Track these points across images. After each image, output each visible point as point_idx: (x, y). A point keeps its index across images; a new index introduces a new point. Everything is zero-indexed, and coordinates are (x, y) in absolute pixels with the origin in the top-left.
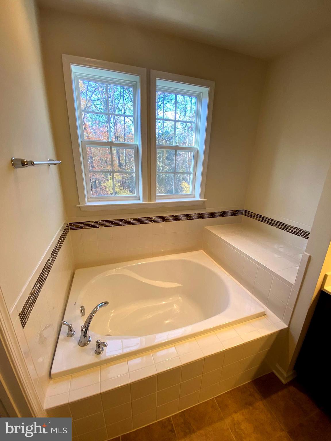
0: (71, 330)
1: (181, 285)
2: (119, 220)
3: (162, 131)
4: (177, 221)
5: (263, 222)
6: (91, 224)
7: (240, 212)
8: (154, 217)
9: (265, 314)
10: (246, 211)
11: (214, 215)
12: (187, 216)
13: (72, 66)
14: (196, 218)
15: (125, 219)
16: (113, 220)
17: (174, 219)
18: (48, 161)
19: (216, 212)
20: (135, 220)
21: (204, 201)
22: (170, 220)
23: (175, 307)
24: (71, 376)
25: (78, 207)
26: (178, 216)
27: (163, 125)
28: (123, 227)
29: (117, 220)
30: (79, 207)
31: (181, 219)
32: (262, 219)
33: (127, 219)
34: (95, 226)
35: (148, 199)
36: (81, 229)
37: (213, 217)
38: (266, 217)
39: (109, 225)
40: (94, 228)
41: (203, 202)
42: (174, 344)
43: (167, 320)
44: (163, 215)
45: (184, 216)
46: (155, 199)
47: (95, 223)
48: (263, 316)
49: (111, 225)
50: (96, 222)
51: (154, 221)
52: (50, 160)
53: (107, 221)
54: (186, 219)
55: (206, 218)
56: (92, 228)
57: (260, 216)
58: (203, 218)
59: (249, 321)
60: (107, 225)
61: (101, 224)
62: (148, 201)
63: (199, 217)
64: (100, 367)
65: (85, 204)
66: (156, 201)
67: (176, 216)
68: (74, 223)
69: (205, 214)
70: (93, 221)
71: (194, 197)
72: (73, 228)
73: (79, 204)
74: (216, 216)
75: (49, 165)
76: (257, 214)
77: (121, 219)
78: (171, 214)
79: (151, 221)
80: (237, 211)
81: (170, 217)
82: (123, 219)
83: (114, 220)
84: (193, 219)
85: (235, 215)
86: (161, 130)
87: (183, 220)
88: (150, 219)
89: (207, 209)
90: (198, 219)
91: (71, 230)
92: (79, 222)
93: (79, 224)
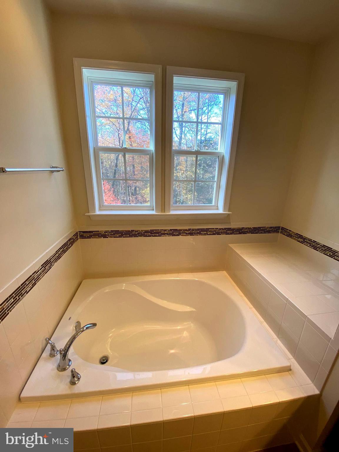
0: (53, 350)
1: (194, 310)
2: (129, 231)
3: (205, 138)
4: (194, 235)
5: (304, 244)
6: (100, 234)
7: (276, 230)
8: (167, 230)
9: (291, 370)
10: (283, 229)
11: (241, 231)
12: (207, 230)
13: (83, 69)
14: (218, 234)
15: (135, 230)
16: (123, 231)
17: (191, 233)
18: (51, 168)
19: (244, 228)
20: (147, 232)
21: (229, 215)
22: (186, 234)
23: (185, 334)
24: (39, 403)
25: (87, 216)
26: (196, 230)
27: (207, 131)
28: (133, 239)
29: (127, 230)
30: (89, 216)
31: (200, 234)
32: (303, 240)
33: (138, 230)
34: (105, 236)
35: (161, 209)
36: (91, 238)
37: (240, 233)
38: (308, 238)
39: (119, 236)
40: (103, 238)
41: (226, 215)
42: (161, 389)
43: (172, 349)
44: (178, 228)
45: (203, 230)
46: (169, 211)
47: (104, 232)
48: (288, 371)
49: (121, 236)
50: (106, 232)
51: (167, 234)
52: (53, 167)
53: (117, 232)
54: (205, 234)
55: (231, 234)
56: (101, 238)
57: (301, 236)
58: (227, 234)
59: (266, 375)
60: (117, 236)
61: (110, 235)
62: (162, 212)
63: (222, 233)
64: (72, 400)
65: (95, 213)
66: (170, 212)
67: (193, 230)
68: (84, 232)
69: (229, 229)
70: (102, 231)
71: (218, 209)
72: (82, 237)
73: (89, 213)
74: (244, 233)
75: (52, 172)
76: (297, 233)
77: (131, 230)
78: (187, 228)
79: (164, 234)
80: (271, 228)
81: (186, 230)
82: (134, 230)
83: (125, 231)
84: (214, 234)
85: (269, 232)
86: (204, 136)
87: (202, 234)
88: (163, 232)
89: (231, 223)
90: (221, 234)
91: (81, 238)
92: (89, 231)
93: (88, 233)
